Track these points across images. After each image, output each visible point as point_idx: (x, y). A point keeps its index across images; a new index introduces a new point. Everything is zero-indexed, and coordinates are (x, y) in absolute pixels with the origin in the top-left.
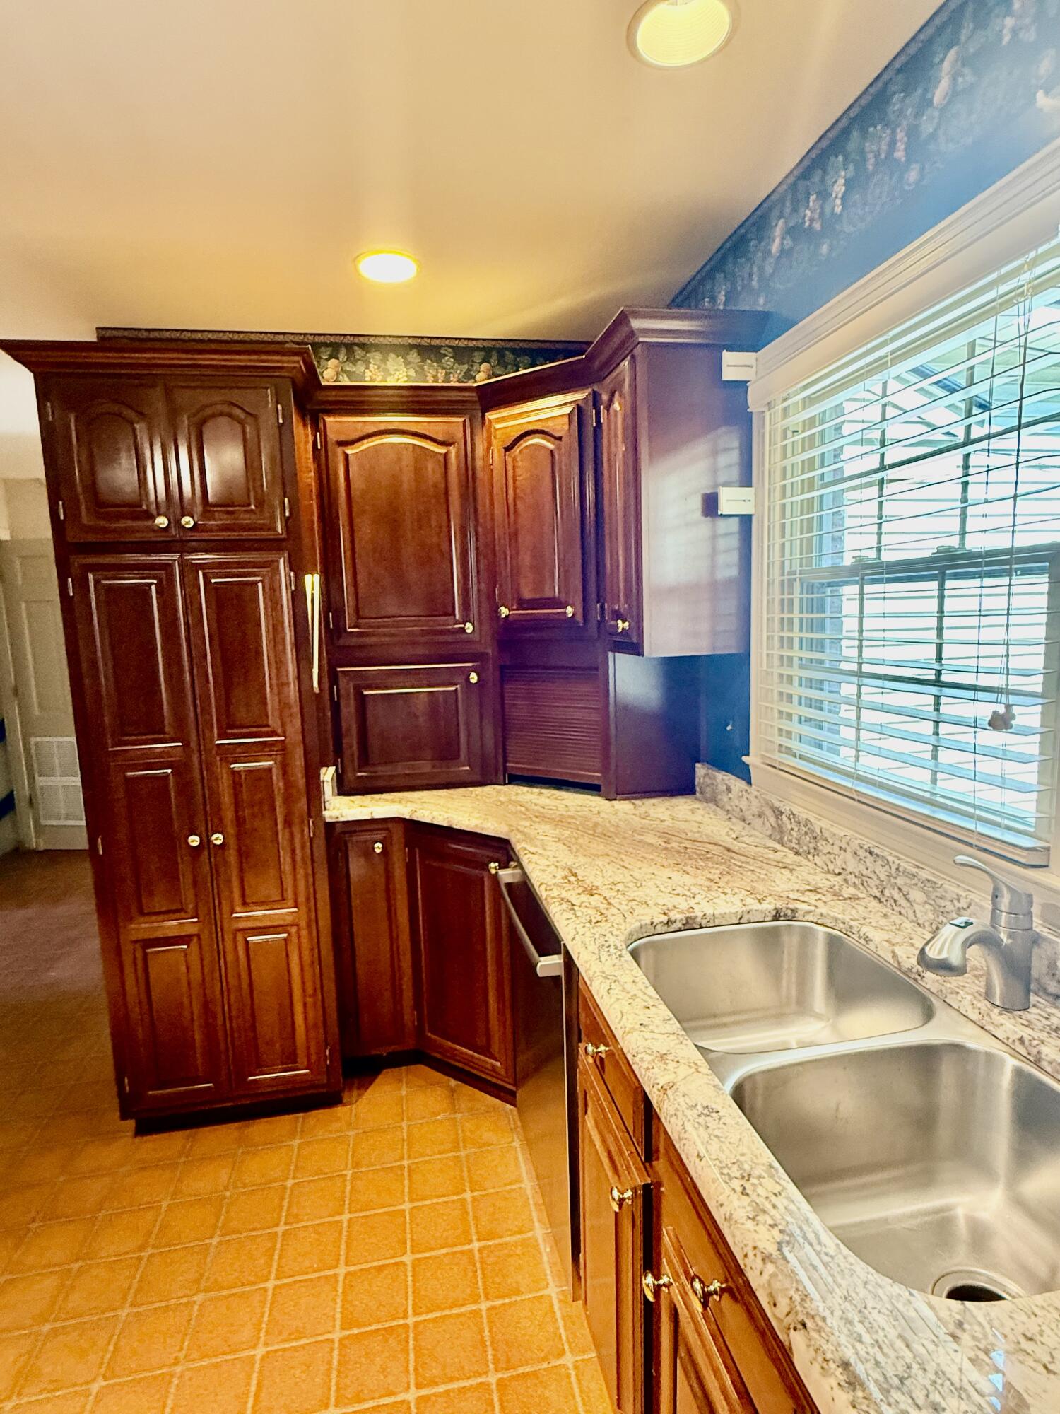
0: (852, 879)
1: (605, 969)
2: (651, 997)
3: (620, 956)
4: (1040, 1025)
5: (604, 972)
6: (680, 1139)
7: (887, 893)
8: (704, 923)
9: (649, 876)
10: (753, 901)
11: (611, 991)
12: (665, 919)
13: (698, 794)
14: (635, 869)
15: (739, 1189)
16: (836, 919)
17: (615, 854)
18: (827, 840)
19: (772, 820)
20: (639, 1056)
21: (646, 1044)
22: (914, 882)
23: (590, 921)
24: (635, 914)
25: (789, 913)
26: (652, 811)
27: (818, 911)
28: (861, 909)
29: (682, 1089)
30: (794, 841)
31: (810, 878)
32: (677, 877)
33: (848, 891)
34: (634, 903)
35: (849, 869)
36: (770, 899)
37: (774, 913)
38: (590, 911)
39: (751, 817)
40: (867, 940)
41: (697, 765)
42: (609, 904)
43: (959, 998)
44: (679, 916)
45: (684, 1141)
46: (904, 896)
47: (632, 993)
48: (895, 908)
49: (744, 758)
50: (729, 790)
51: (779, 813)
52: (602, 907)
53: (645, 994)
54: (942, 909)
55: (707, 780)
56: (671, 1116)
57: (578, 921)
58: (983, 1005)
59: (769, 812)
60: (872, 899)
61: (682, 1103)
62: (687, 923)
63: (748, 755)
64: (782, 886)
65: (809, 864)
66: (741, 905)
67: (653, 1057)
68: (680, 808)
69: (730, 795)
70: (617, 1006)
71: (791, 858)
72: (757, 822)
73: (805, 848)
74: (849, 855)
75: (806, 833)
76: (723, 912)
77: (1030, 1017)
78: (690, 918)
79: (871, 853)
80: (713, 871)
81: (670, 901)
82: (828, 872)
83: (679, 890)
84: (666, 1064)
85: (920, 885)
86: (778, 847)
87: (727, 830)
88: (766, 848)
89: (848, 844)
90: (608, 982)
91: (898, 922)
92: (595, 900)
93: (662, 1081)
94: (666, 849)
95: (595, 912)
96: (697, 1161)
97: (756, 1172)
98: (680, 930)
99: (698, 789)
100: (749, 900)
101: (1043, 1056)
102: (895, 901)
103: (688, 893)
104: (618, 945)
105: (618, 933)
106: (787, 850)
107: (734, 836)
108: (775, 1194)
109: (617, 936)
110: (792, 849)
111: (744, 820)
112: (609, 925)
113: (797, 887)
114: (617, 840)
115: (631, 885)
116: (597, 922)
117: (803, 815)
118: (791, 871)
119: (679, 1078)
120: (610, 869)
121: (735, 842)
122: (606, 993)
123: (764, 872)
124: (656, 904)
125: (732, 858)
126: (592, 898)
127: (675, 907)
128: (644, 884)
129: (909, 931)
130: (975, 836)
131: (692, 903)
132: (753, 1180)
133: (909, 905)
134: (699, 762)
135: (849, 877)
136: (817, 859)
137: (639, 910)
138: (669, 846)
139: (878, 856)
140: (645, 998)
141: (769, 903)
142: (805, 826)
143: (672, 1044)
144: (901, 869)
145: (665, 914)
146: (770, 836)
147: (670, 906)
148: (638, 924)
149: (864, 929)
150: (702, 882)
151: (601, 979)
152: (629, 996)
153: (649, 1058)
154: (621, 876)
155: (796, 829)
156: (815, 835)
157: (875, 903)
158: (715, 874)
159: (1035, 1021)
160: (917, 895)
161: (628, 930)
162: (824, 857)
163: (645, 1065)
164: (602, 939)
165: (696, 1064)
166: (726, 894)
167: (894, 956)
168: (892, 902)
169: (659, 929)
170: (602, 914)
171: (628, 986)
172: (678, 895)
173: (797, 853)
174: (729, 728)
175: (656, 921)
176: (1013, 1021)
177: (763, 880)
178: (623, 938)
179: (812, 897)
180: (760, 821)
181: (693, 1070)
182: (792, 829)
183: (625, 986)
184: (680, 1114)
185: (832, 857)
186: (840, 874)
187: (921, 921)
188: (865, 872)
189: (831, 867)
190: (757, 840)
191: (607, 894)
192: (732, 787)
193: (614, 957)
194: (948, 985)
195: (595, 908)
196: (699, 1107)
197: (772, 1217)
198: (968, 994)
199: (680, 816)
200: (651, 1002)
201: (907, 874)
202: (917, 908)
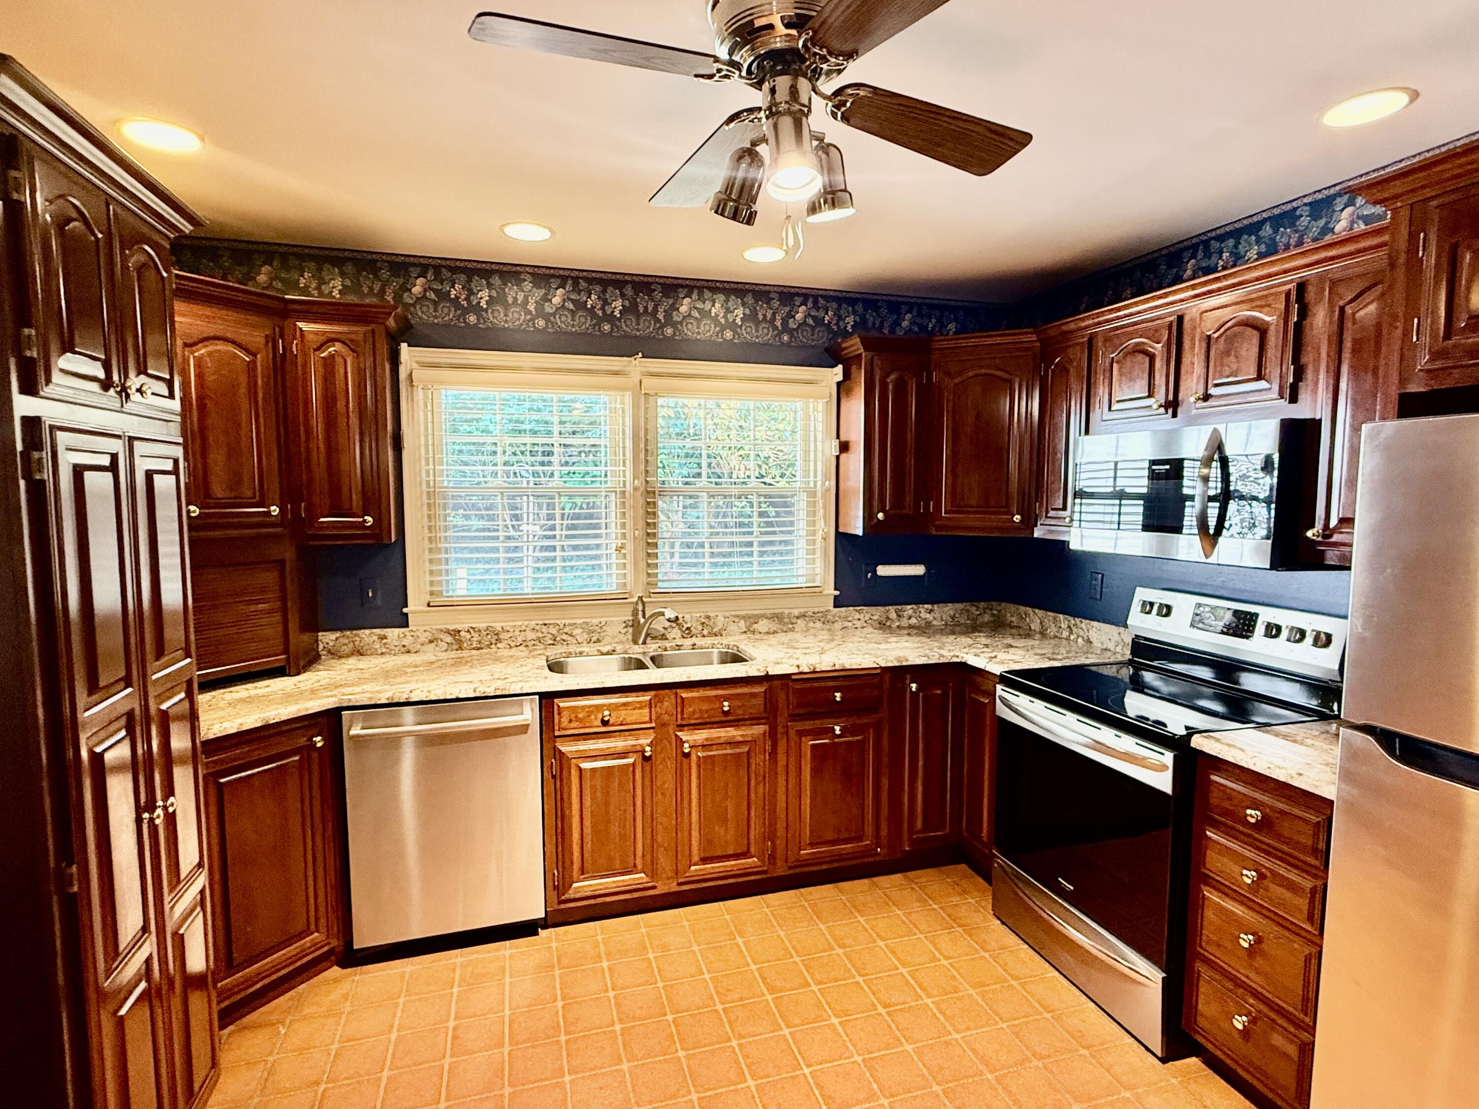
0: (532, 643)
7: (558, 639)
18: (507, 632)
19: (448, 639)
22: (574, 627)
30: (475, 643)
35: (529, 639)
39: (419, 646)
46: (569, 635)
48: (564, 643)
50: (383, 638)
51: (455, 633)
59: (443, 636)
63: (406, 606)
69: (385, 641)
72: (429, 647)
73: (488, 643)
74: (528, 633)
79: (545, 624)
82: (511, 647)
85: (579, 626)
89: (527, 627)
99: (323, 653)
102: (564, 640)
106: (468, 651)
110: (473, 649)
117: (482, 625)
133: (573, 638)
135: (529, 643)
136: (499, 645)
139: (550, 624)
144: (567, 625)
146: (446, 650)
155: (477, 635)
156: (496, 632)
160: (577, 631)
162: (506, 641)
168: (562, 641)
173: (479, 649)
180: (432, 645)
182: (472, 637)
185: (513, 638)
187: (580, 642)
188: (541, 635)
189: (513, 644)
192: (389, 634)
201: (570, 625)
202: (578, 637)
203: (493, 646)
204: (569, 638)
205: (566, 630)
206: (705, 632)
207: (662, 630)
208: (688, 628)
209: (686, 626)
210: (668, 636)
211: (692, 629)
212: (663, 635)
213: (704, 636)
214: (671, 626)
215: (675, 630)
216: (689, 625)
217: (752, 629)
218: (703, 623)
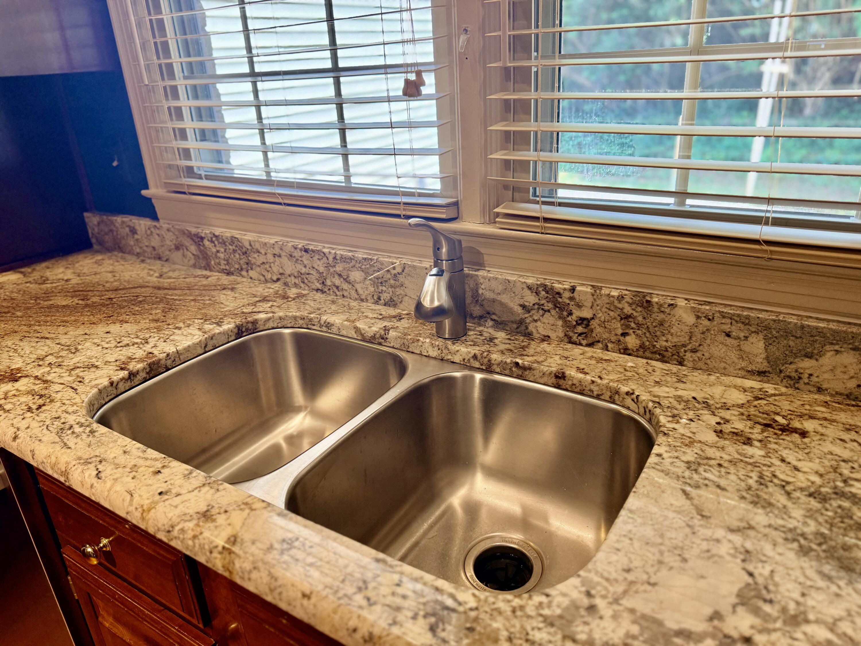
0: (292, 280)
1: (79, 454)
2: (156, 460)
3: (92, 432)
4: (480, 341)
5: (80, 458)
6: (271, 590)
7: (328, 282)
8: (169, 362)
9: (81, 338)
10: (211, 327)
11: (102, 475)
12: (124, 374)
13: (95, 247)
14: (60, 336)
15: (364, 603)
16: (295, 318)
17: (25, 328)
18: (259, 252)
19: (193, 248)
20: (177, 528)
21: (177, 512)
22: (352, 264)
23: (30, 409)
24: (87, 381)
25: (250, 326)
26: (48, 274)
27: (276, 315)
28: (312, 303)
29: (247, 536)
30: (223, 262)
31: (253, 290)
32: (115, 328)
33: (293, 292)
34: (78, 371)
35: (288, 272)
36: (226, 320)
37: (236, 331)
38: (23, 399)
39: (168, 253)
40: (329, 325)
41: (86, 214)
42: (46, 382)
43: (420, 344)
44: (140, 366)
45: (279, 590)
46: (344, 279)
47: (130, 465)
48: (338, 293)
49: (144, 192)
50: (133, 231)
51: (198, 239)
52: (38, 387)
53: (146, 459)
54: (380, 281)
55: (102, 227)
56: (250, 572)
57: (11, 416)
58: (439, 342)
59: (187, 242)
60: (315, 292)
61: (257, 552)
62: (151, 369)
63: (147, 187)
64: (232, 305)
65: (244, 280)
66: (200, 333)
67: (195, 522)
68: (81, 263)
69: (136, 236)
70: (118, 487)
71: (225, 280)
72: (177, 255)
73: (237, 266)
74: (285, 260)
75: (234, 251)
76: (186, 345)
77: (473, 337)
78: (153, 363)
79: (306, 251)
80: (154, 312)
81: (123, 354)
82: (266, 281)
83: (126, 341)
84: (214, 521)
85: (358, 265)
86: (208, 273)
87: (146, 271)
88: (196, 277)
89: (281, 249)
90: (92, 466)
91: (346, 304)
92: (23, 384)
93: (221, 542)
94: (87, 305)
95: (30, 397)
96: (305, 602)
97: (369, 575)
98: (145, 380)
99: (93, 241)
100: (207, 327)
101: (493, 362)
102: (337, 287)
103: (138, 341)
104: (83, 420)
105: (75, 408)
106: (217, 274)
107: (157, 274)
108: (398, 585)
109: (74, 412)
110: (222, 271)
111: (160, 258)
112: (58, 404)
113: (246, 301)
114: (19, 314)
115: (64, 353)
116: (40, 407)
117: (228, 233)
118: (232, 289)
119: (238, 528)
120: (26, 347)
121: (161, 280)
122: (95, 481)
123: (207, 298)
124: (107, 363)
125: (167, 294)
126: (17, 385)
127: (130, 358)
128: (80, 347)
129: (358, 307)
130: (402, 207)
131: (148, 348)
132: (371, 585)
133: (350, 287)
134: (87, 211)
135: (289, 279)
136: (252, 273)
137: (88, 376)
138: (89, 302)
139: (313, 251)
140: (148, 463)
141: (229, 323)
142: (232, 243)
143: (209, 496)
144: (338, 258)
145: (122, 369)
146: (194, 266)
147: (123, 359)
148: (95, 391)
149: (324, 318)
150: (147, 325)
151: (80, 468)
152: (128, 470)
153: (191, 525)
154: (46, 349)
155: (222, 250)
156: (244, 250)
157: (319, 295)
158: (158, 312)
159: (475, 340)
160: (356, 275)
161: (86, 400)
162: (258, 269)
163: (190, 534)
164: (57, 424)
165: (246, 504)
166: (180, 328)
167: (357, 330)
168: (335, 289)
169: (122, 387)
170: (41, 396)
171: (122, 459)
172: (128, 345)
173: (229, 273)
174: (115, 164)
175: (115, 379)
176: (463, 345)
177: (210, 305)
178: (84, 412)
179: (266, 306)
180: (179, 253)
181: (247, 511)
182: (218, 251)
183: (116, 461)
184: (260, 564)
185: (267, 266)
186: (278, 280)
187: (363, 297)
188: (303, 270)
189: (269, 276)
190: (183, 272)
191: (39, 372)
192: (137, 227)
193: (84, 436)
194: (409, 337)
195: (28, 393)
196: (277, 546)
197: (408, 609)
198: (425, 338)
199: (85, 270)
200: (159, 465)
201: (344, 259)
202: (358, 286)
203: (244, 273)
204: (345, 286)
205: (339, 268)
206: (632, 341)
207: (520, 310)
208: (582, 321)
209: (577, 313)
210: (531, 327)
211: (594, 324)
212: (521, 322)
213: (626, 351)
214: (540, 306)
215: (548, 319)
216: (586, 314)
217: (790, 369)
218: (628, 317)
